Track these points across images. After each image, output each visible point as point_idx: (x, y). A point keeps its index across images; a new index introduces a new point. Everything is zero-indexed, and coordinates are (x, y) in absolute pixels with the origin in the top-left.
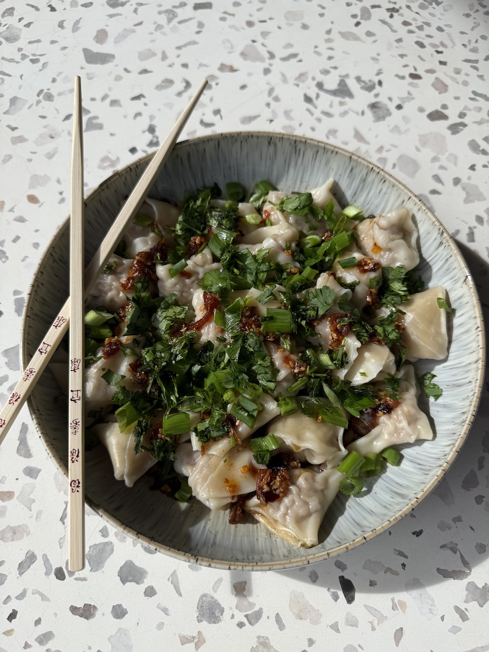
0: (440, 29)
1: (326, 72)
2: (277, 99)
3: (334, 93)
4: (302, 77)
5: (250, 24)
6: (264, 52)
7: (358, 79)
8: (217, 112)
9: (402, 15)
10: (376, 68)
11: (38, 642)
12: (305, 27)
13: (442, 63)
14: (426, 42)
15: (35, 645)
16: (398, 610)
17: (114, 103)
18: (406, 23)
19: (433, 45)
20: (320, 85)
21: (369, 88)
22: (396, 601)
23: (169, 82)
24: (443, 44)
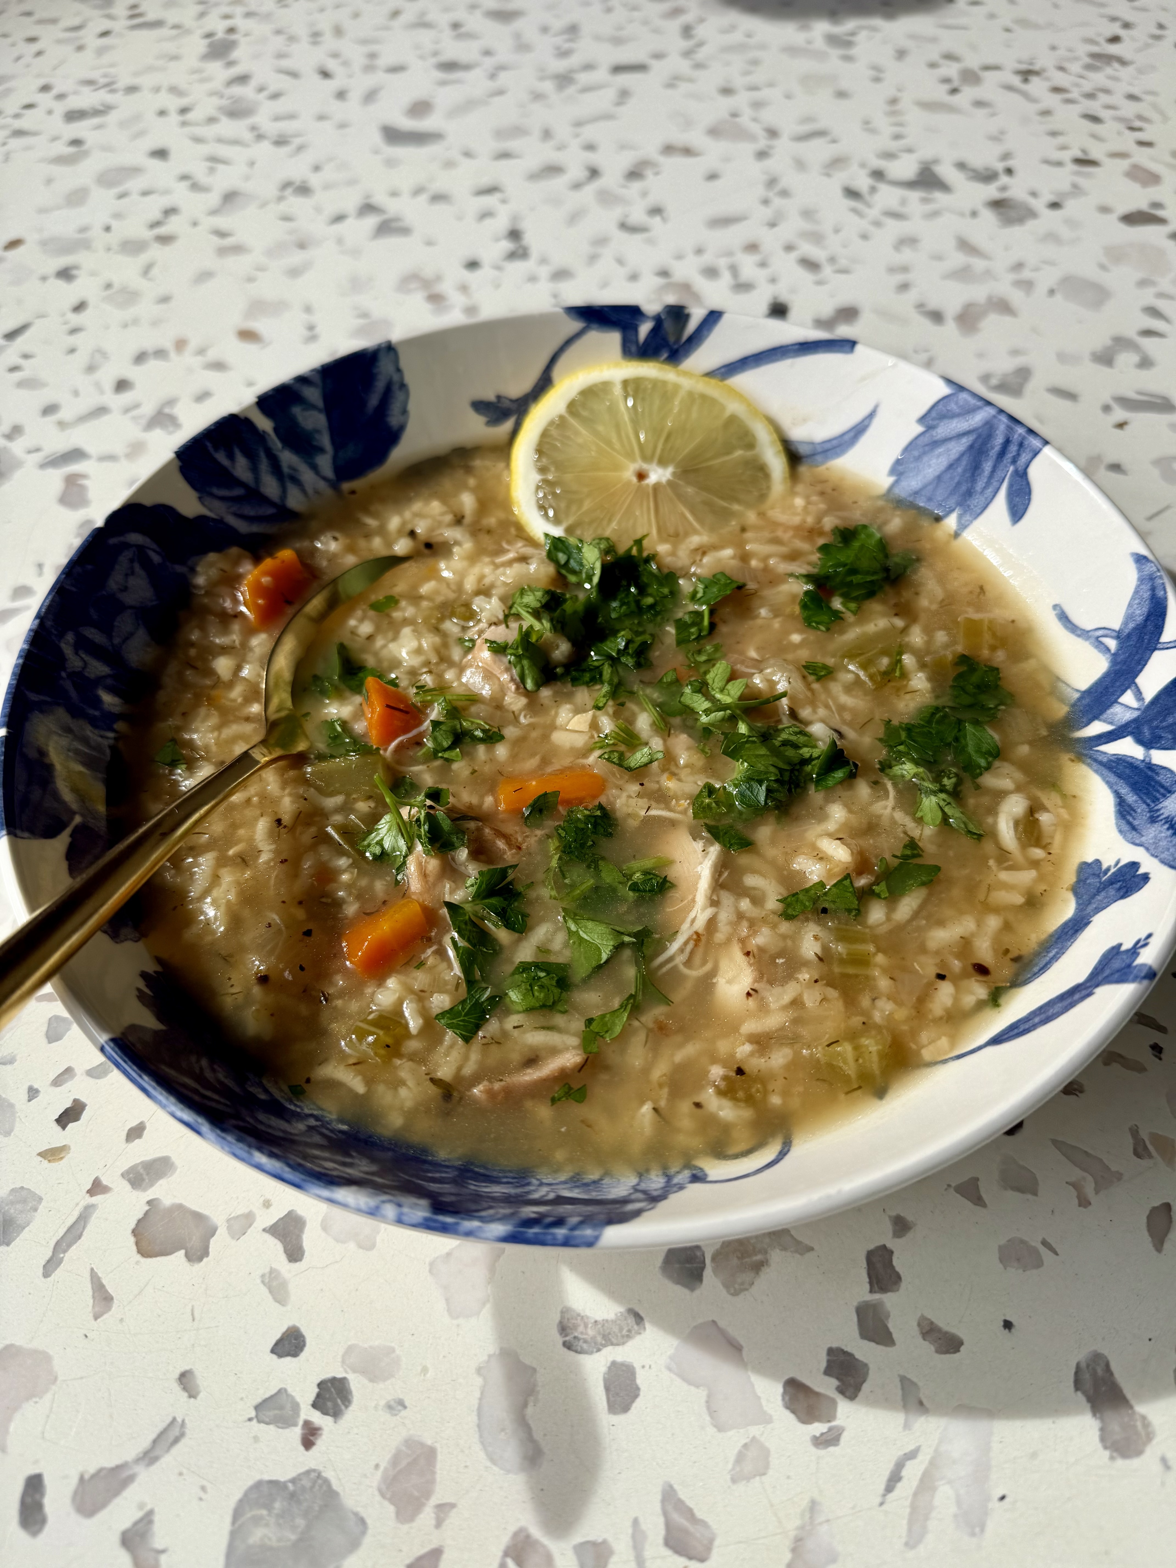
0: (1132, 97)
1: (890, 156)
2: (785, 193)
3: (911, 185)
4: (837, 163)
5: (727, 91)
6: (756, 129)
7: (961, 166)
8: (656, 211)
9: (1047, 79)
10: (997, 150)
11: (129, 1181)
12: (842, 94)
13: (1142, 143)
14: (1104, 114)
15: (121, 1187)
16: (1150, 1156)
17: (438, 198)
18: (1057, 90)
19: (1120, 119)
20: (878, 175)
21: (987, 177)
22: (1144, 1135)
23: (553, 170)
24: (1140, 118)
